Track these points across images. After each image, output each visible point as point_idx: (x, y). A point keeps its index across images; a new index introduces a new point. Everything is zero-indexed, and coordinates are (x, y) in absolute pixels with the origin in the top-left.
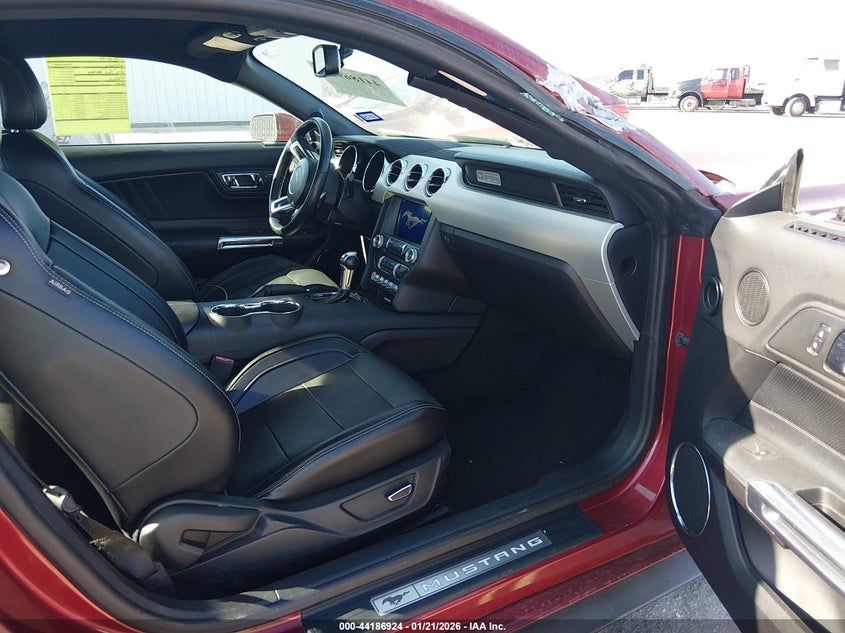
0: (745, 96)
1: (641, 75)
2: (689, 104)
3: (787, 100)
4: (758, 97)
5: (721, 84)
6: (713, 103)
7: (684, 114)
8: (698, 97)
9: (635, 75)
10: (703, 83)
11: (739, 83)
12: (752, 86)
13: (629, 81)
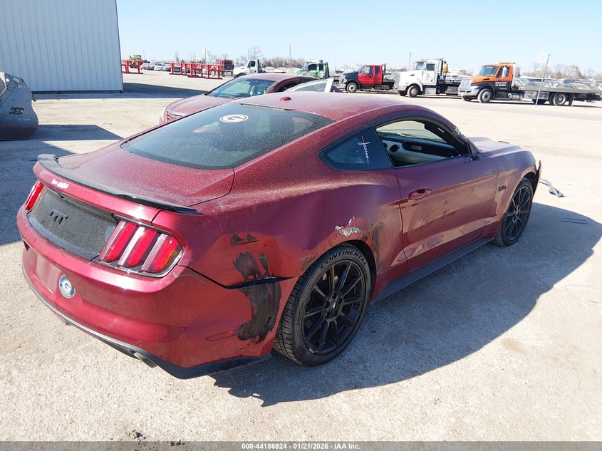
0: (383, 84)
1: (321, 68)
2: (352, 88)
3: (408, 88)
4: (391, 84)
5: (370, 75)
6: (366, 88)
7: (349, 93)
8: (356, 83)
9: (318, 68)
10: (360, 75)
11: (379, 75)
12: (388, 77)
13: (314, 71)
